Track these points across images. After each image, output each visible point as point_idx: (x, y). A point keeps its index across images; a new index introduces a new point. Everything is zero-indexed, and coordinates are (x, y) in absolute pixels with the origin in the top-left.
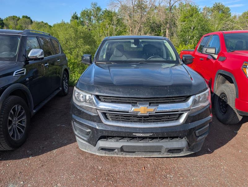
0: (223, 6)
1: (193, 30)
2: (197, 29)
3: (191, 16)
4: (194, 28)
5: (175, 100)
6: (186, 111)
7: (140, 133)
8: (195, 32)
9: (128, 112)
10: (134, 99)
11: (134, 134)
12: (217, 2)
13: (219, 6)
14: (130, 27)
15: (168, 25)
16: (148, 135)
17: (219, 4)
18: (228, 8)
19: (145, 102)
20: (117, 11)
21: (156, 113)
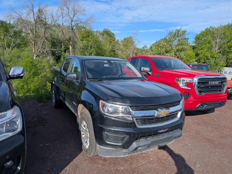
0: (110, 31)
1: (90, 48)
2: (94, 47)
3: (87, 37)
4: (91, 46)
5: (175, 104)
6: (180, 110)
7: (162, 130)
8: (92, 49)
9: (154, 116)
10: (156, 106)
11: (159, 131)
12: (106, 28)
13: (107, 31)
14: (31, 40)
15: (71, 42)
16: (166, 130)
17: (107, 29)
18: (113, 34)
19: (162, 107)
20: (12, 22)
21: (169, 114)
